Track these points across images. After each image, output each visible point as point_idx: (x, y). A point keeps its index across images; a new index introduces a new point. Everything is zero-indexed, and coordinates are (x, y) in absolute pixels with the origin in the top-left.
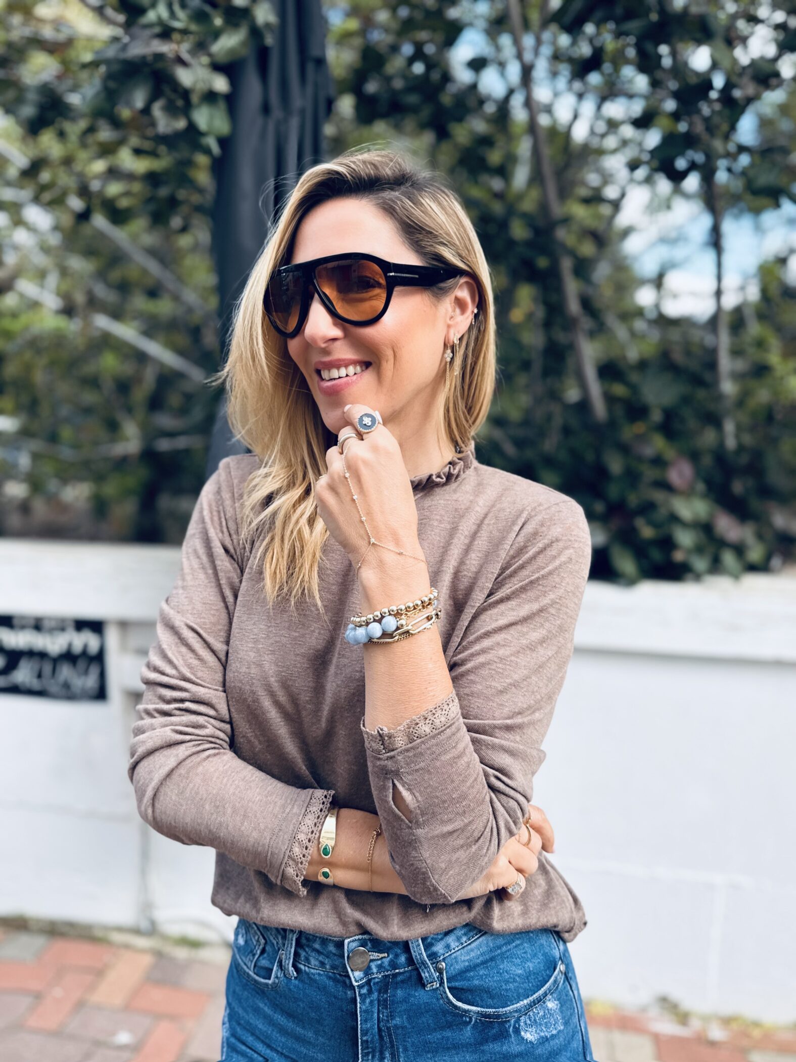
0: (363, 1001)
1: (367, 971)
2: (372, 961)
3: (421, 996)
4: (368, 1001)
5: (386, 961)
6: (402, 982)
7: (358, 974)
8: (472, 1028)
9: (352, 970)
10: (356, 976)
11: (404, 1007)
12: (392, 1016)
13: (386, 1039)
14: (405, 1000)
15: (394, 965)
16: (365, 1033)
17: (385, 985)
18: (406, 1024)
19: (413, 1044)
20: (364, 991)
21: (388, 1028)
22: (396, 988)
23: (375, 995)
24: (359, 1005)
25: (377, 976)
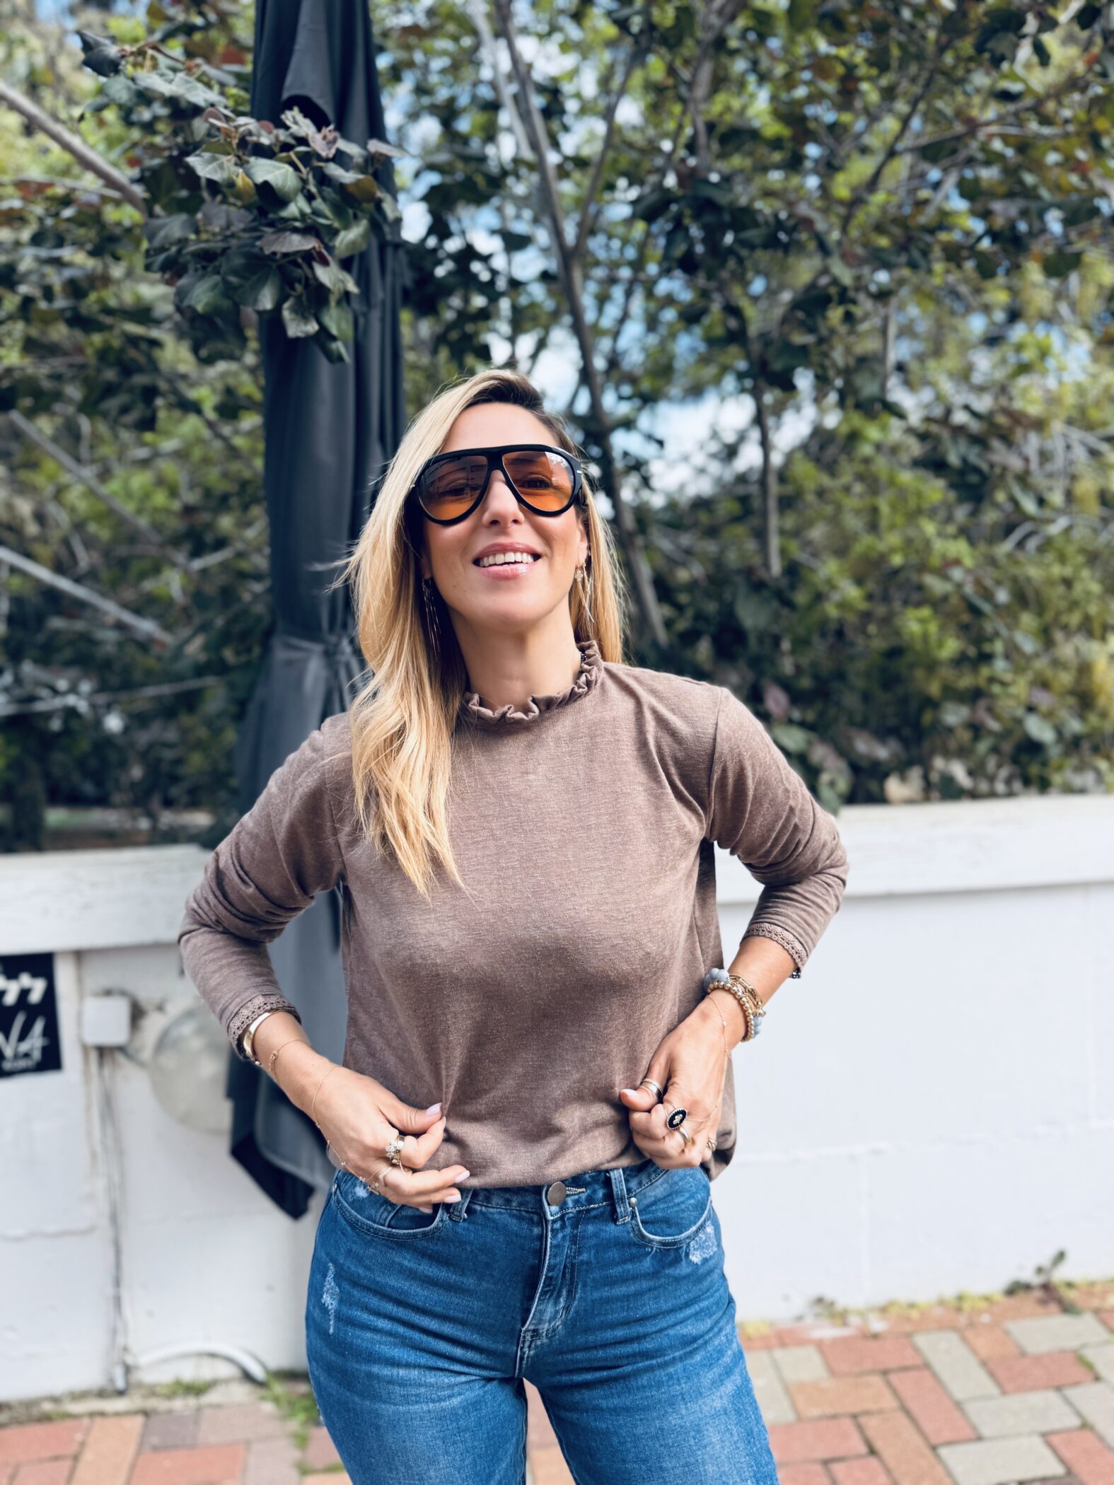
0: (554, 1236)
1: (563, 1206)
2: (568, 1196)
3: (611, 1229)
4: (560, 1235)
5: (583, 1196)
6: (595, 1217)
7: (554, 1208)
8: (652, 1258)
9: (549, 1204)
10: (551, 1211)
11: (593, 1242)
12: (579, 1252)
13: (568, 1276)
14: (595, 1235)
15: (590, 1200)
16: (551, 1268)
17: (578, 1220)
18: (592, 1259)
19: (594, 1280)
20: (557, 1225)
21: (573, 1265)
22: (587, 1224)
23: (568, 1230)
24: (549, 1241)
25: (572, 1210)
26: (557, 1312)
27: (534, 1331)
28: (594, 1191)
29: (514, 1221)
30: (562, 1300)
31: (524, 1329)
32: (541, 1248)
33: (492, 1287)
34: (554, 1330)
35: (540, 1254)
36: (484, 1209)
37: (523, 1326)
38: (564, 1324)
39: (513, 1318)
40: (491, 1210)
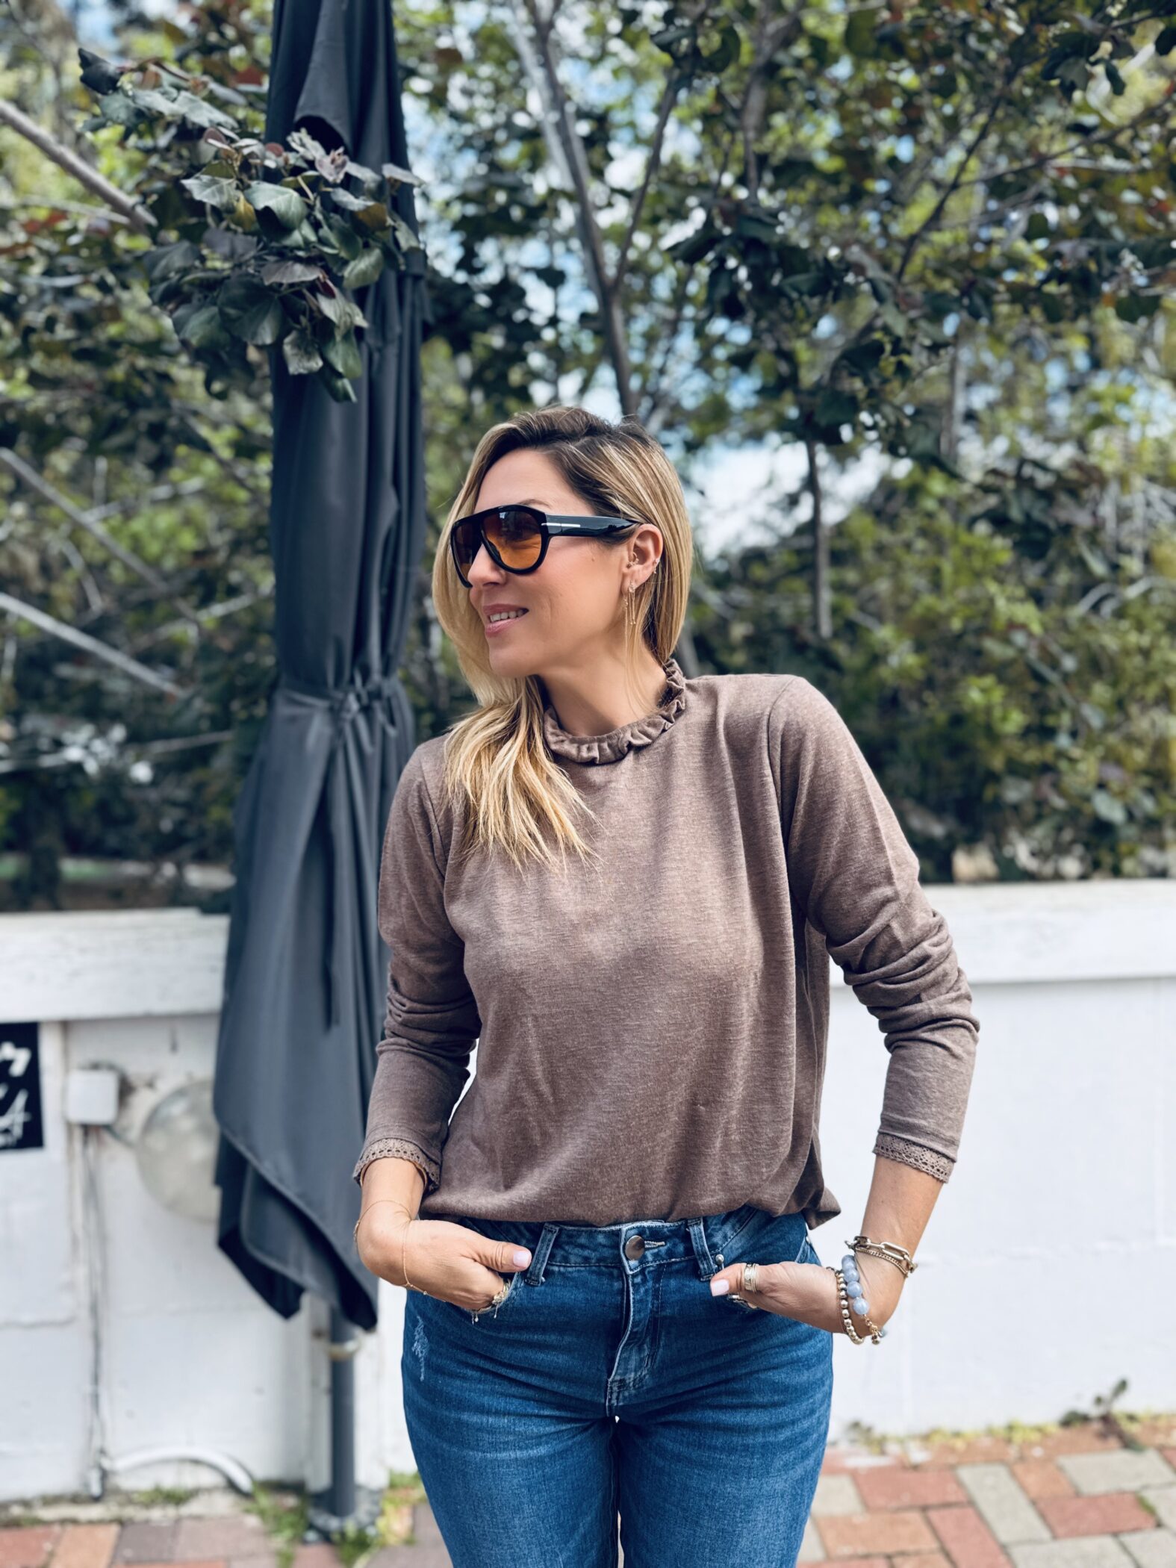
0: (636, 1291)
1: (643, 1260)
2: (649, 1249)
3: (695, 1285)
4: (642, 1290)
5: (663, 1250)
6: (678, 1272)
7: (633, 1263)
9: (627, 1259)
10: (631, 1265)
11: (676, 1296)
12: (662, 1308)
13: (652, 1329)
14: (678, 1289)
15: (670, 1254)
16: (635, 1324)
17: (659, 1273)
18: (676, 1314)
20: (638, 1280)
21: (657, 1319)
22: (669, 1276)
23: (650, 1284)
24: (632, 1296)
25: (652, 1265)
26: (642, 1360)
27: (621, 1381)
28: (675, 1245)
29: (594, 1277)
30: (645, 1346)
31: (610, 1380)
32: (622, 1303)
33: (575, 1339)
34: (641, 1380)
35: (623, 1310)
36: (562, 1269)
37: (609, 1377)
38: (651, 1373)
39: (598, 1369)
40: (570, 1269)
